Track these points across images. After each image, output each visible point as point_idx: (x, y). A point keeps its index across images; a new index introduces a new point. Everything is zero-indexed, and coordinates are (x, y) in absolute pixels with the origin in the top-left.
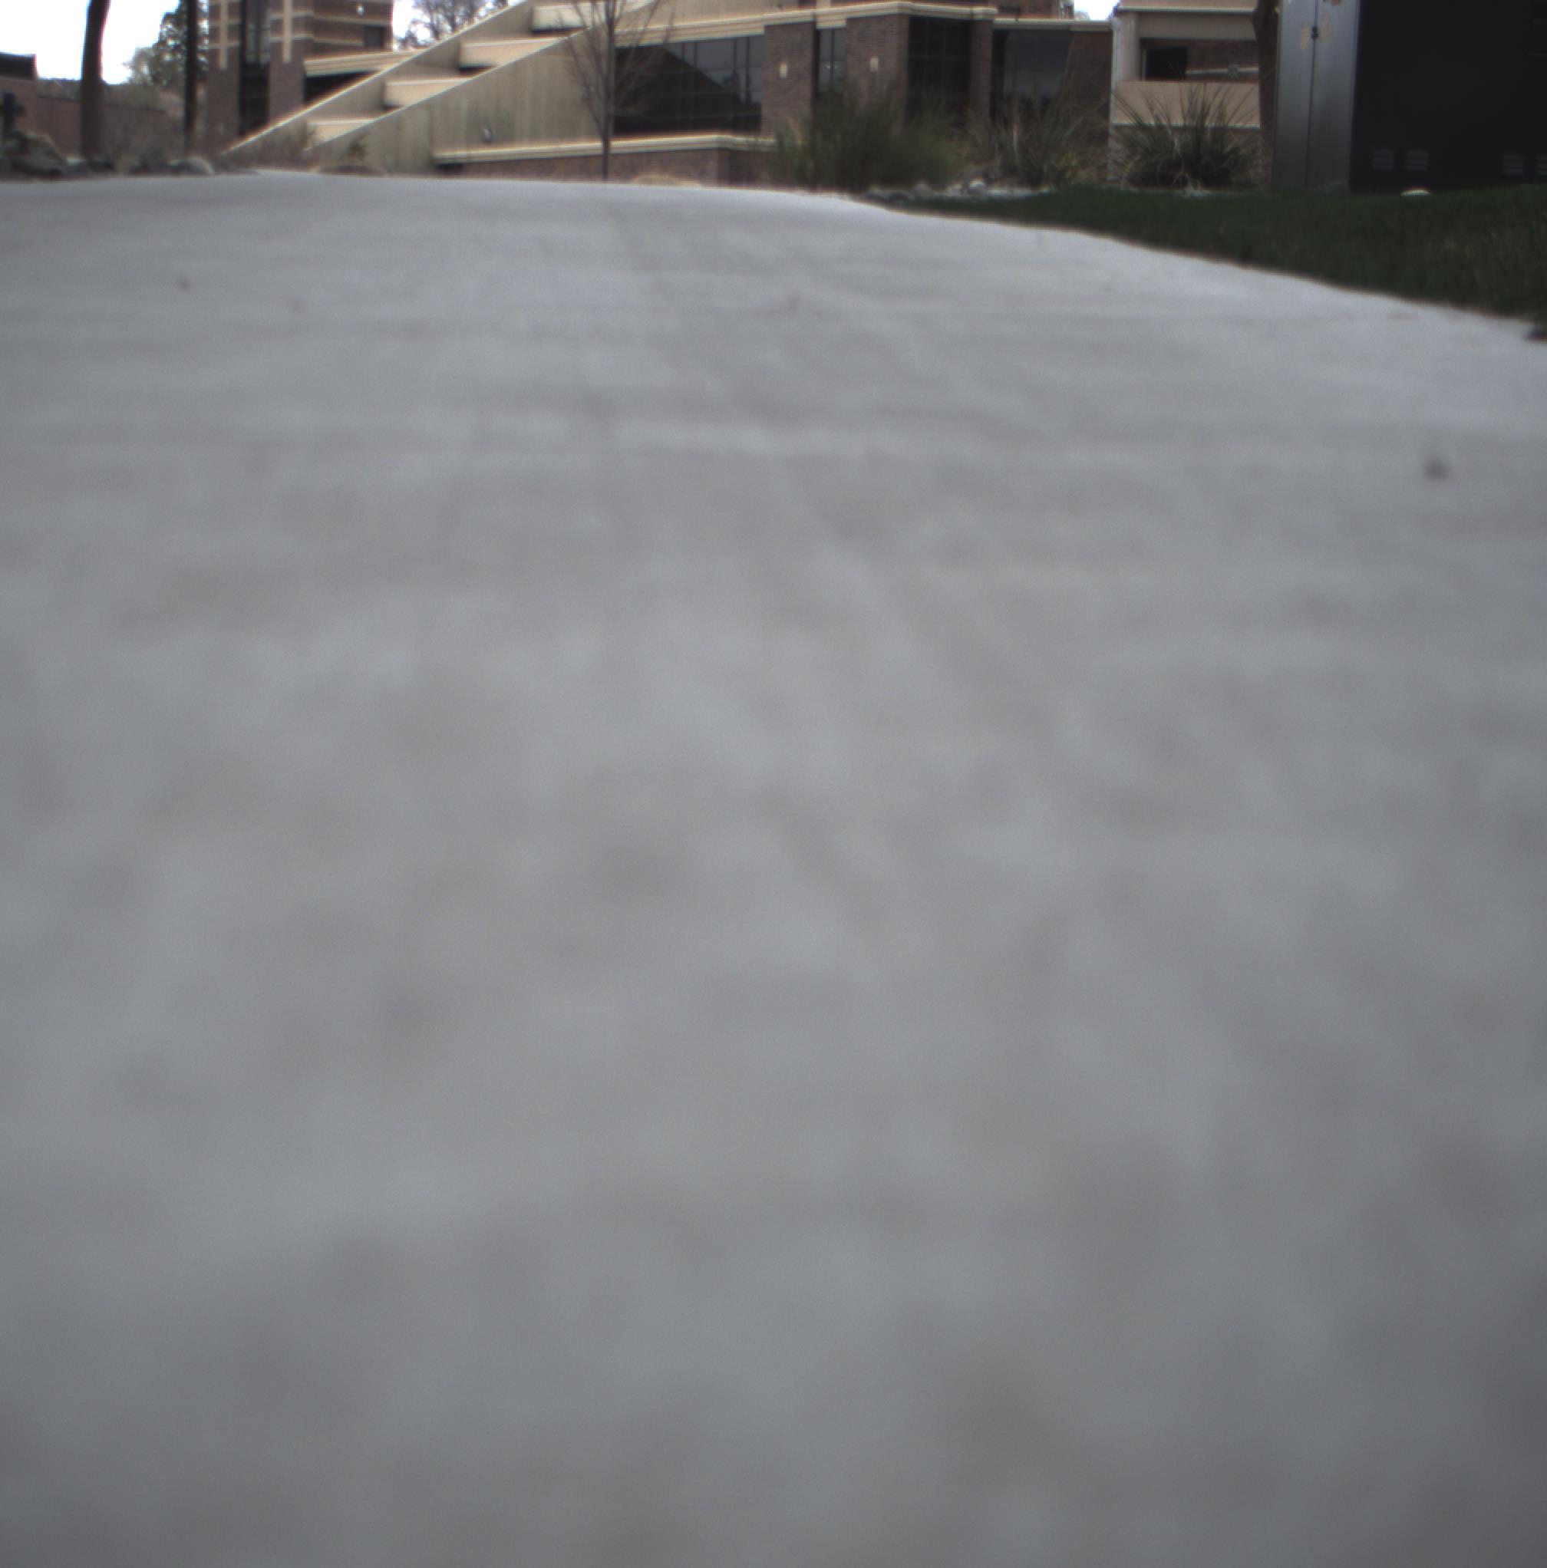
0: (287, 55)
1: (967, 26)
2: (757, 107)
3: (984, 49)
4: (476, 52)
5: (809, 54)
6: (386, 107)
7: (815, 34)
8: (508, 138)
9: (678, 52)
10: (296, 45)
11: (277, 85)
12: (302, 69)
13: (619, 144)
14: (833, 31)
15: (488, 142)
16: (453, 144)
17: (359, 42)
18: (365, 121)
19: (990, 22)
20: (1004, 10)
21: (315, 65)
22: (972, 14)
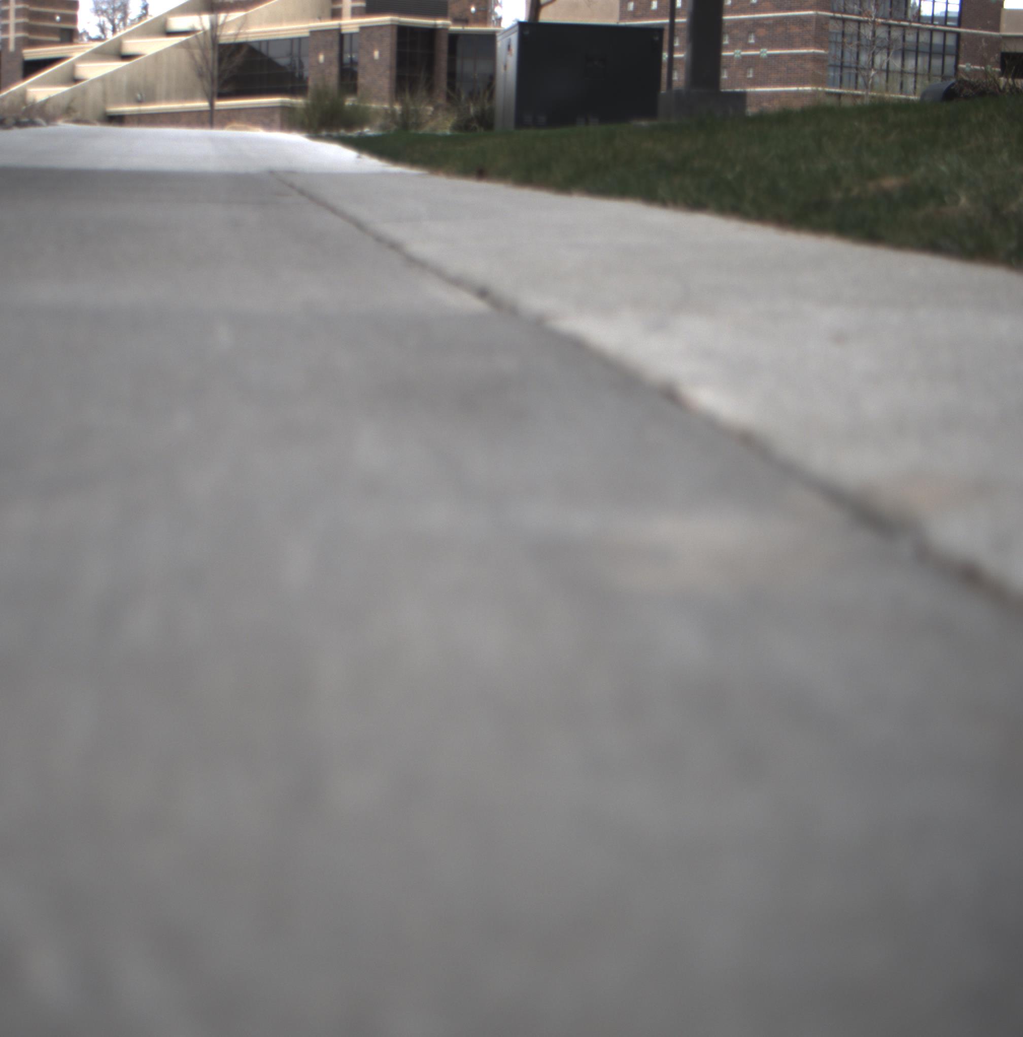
0: (12, 47)
1: (431, 33)
2: (305, 80)
3: (443, 46)
4: (132, 46)
5: (336, 48)
6: (76, 80)
7: (340, 36)
8: (151, 99)
9: (256, 46)
10: (18, 40)
11: (7, 66)
12: (21, 56)
13: (221, 104)
14: (351, 35)
15: (140, 102)
16: (118, 102)
17: (57, 39)
19: (447, 29)
20: (456, 21)
21: (29, 53)
22: (435, 25)
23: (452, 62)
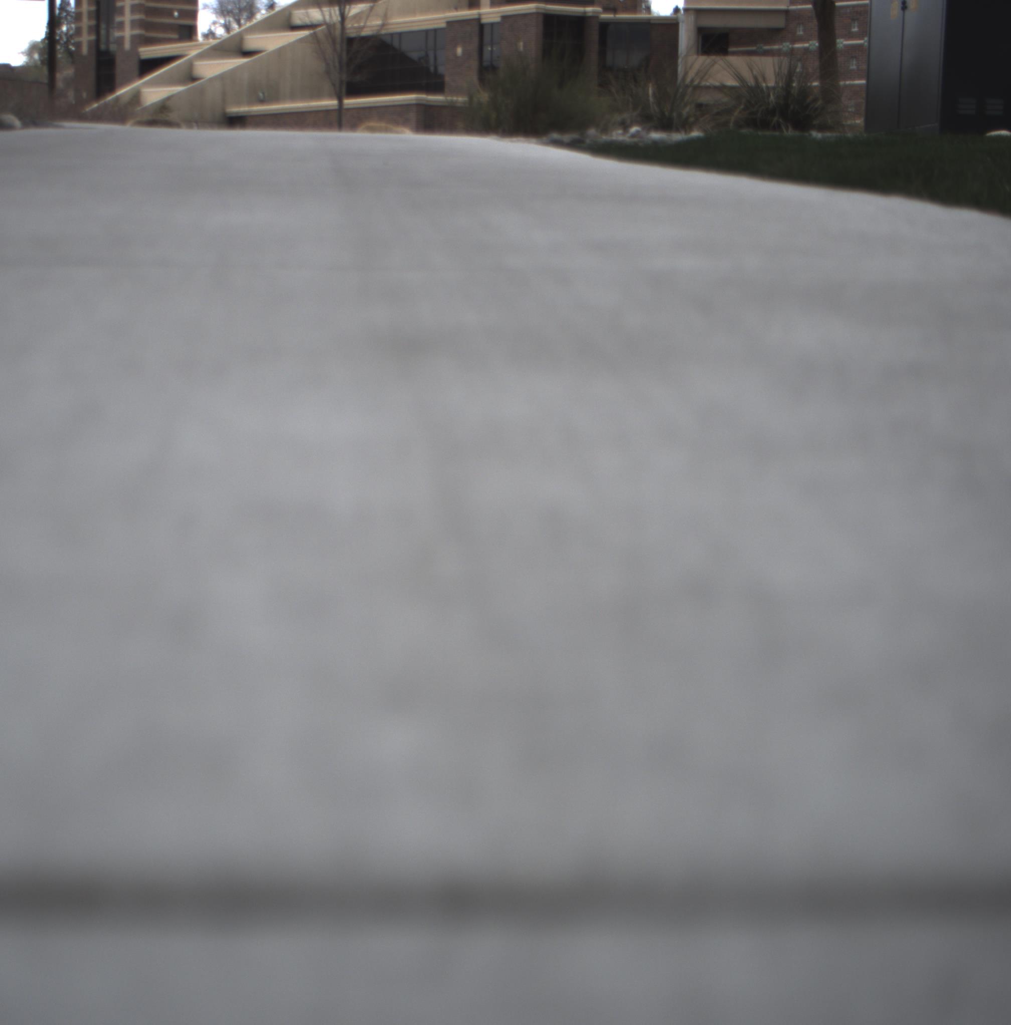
0: (127, 46)
1: (580, 21)
2: (441, 77)
3: (594, 36)
4: (253, 41)
5: (476, 40)
6: (193, 79)
7: (480, 27)
8: (275, 99)
9: (387, 40)
10: (133, 38)
11: (121, 66)
12: (138, 54)
13: (350, 102)
14: (492, 25)
15: (262, 101)
16: (239, 103)
17: (175, 36)
18: (180, 88)
19: (597, 17)
20: (606, 9)
21: (145, 51)
22: (585, 12)
23: (602, 53)
